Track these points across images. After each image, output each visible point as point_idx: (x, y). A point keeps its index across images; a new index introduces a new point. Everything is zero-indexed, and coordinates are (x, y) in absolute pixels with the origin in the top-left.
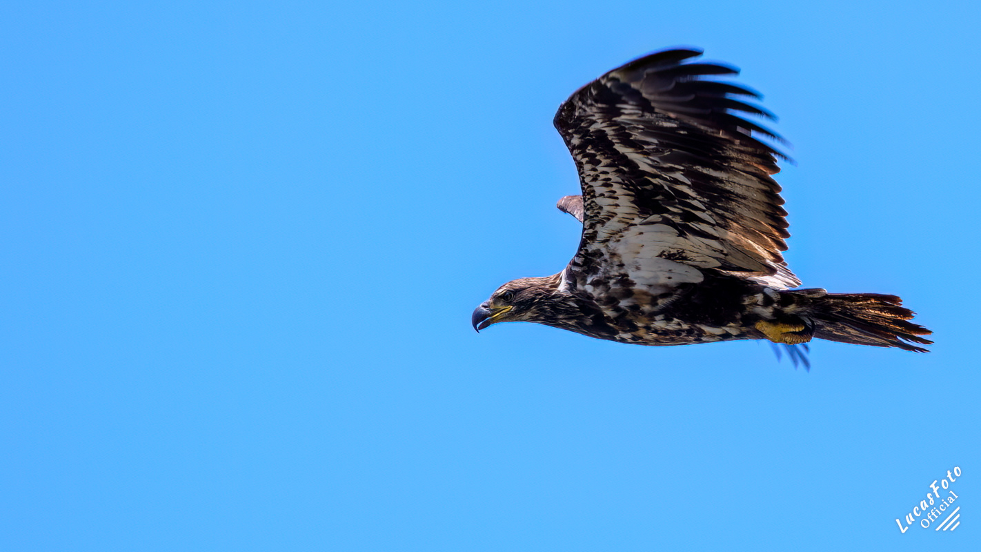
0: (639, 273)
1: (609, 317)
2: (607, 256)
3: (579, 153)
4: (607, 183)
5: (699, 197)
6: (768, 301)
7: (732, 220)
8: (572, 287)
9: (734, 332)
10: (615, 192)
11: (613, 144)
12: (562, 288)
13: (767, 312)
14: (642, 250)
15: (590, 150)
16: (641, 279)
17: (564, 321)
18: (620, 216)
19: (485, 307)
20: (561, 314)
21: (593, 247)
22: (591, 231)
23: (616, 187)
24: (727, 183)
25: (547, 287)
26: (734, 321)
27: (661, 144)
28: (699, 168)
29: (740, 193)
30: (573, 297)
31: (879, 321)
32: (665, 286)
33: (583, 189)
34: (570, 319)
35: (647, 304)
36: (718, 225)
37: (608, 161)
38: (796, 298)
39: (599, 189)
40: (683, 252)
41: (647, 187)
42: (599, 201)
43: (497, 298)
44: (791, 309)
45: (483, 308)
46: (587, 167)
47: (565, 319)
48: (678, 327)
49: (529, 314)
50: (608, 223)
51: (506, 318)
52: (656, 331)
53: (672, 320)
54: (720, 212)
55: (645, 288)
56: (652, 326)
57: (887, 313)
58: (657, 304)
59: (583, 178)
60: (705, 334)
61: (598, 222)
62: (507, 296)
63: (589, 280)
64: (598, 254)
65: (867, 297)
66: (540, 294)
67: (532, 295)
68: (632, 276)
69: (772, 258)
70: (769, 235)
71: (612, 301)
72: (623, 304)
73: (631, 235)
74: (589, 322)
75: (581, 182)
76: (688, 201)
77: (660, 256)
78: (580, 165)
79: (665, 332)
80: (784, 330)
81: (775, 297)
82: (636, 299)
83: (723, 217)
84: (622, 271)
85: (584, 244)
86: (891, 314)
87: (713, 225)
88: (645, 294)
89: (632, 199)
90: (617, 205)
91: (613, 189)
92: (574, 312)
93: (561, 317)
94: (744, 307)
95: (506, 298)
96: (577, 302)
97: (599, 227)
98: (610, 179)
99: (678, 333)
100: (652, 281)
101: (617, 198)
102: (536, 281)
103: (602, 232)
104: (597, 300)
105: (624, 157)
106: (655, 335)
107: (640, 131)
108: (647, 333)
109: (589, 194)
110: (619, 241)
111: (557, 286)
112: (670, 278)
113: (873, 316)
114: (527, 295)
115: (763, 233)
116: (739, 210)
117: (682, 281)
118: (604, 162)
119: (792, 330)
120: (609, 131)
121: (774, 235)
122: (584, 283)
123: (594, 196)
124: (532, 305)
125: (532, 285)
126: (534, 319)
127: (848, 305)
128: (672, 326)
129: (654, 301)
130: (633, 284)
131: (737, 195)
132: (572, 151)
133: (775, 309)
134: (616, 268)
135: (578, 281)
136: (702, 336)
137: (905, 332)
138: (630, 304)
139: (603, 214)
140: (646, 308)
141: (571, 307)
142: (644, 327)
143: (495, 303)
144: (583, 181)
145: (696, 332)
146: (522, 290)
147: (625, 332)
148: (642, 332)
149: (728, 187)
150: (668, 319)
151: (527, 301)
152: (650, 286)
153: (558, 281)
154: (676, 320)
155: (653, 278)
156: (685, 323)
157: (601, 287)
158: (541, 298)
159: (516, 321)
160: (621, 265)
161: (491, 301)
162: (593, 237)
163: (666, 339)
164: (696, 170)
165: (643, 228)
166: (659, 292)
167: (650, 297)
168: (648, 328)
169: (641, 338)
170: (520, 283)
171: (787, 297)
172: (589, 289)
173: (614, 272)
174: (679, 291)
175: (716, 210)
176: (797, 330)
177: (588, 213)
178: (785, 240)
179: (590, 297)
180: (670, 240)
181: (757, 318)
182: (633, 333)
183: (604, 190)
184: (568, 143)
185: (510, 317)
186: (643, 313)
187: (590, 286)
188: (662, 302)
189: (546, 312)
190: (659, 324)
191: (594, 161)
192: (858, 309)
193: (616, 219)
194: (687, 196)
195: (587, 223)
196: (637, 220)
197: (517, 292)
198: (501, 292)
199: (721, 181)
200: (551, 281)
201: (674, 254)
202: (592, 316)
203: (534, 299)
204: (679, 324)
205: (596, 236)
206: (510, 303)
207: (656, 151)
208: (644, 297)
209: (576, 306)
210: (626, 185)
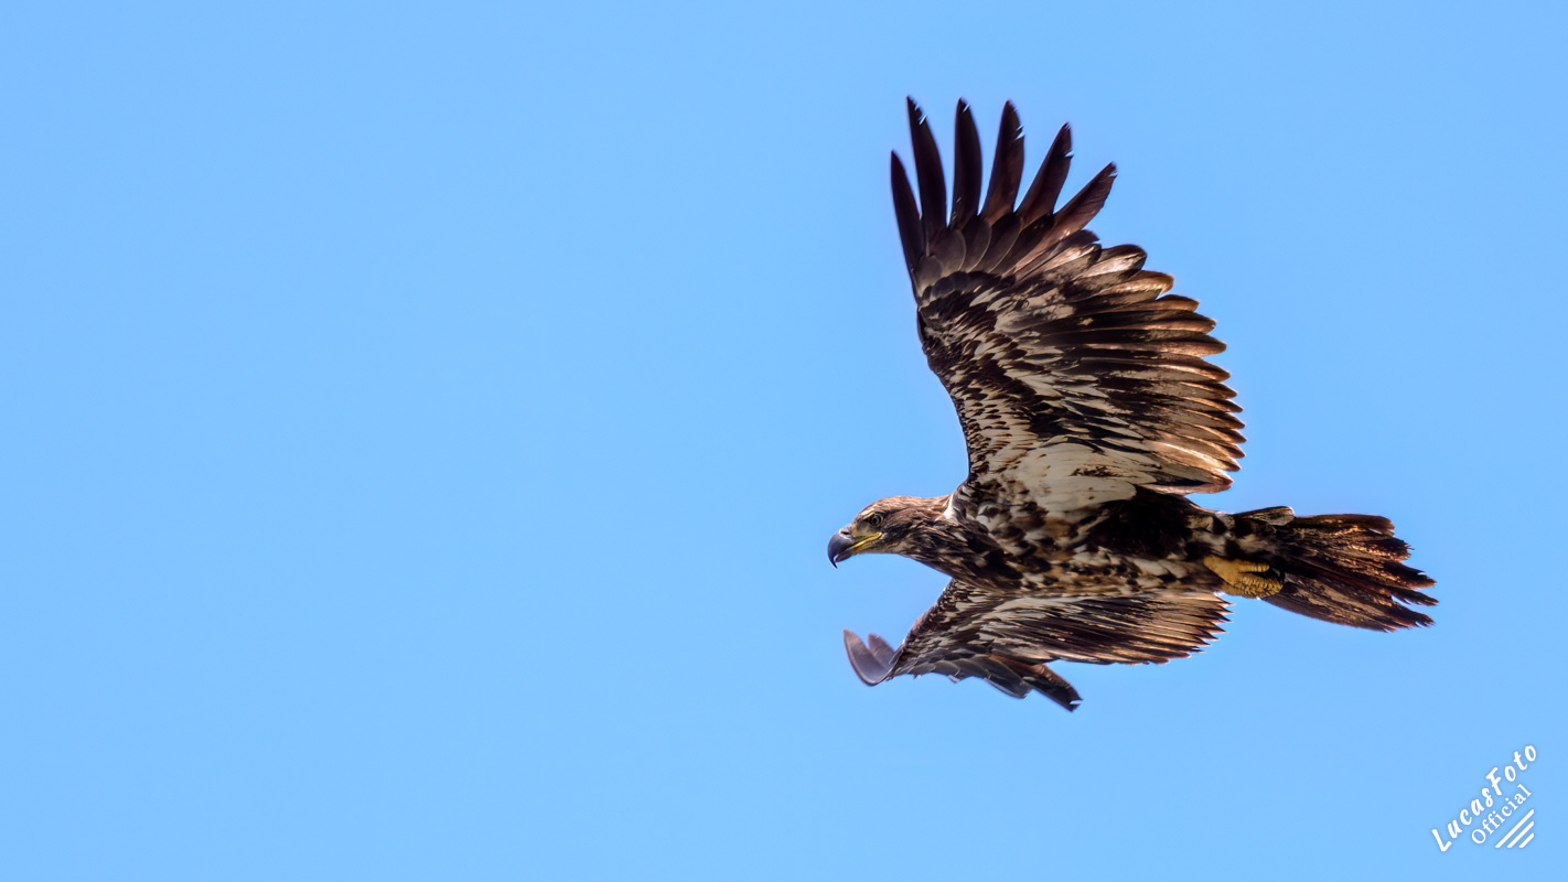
0: (1052, 497)
1: (1010, 555)
2: (1005, 485)
3: (959, 391)
4: (994, 415)
5: (1118, 411)
6: (1219, 526)
7: (1165, 431)
8: (961, 515)
9: (1179, 572)
10: (1004, 423)
11: (1005, 371)
12: (949, 514)
13: (1219, 544)
14: (1048, 472)
15: (974, 385)
16: (1053, 507)
17: (946, 557)
18: (1013, 444)
19: (846, 533)
20: (942, 548)
21: (984, 479)
22: (980, 463)
23: (1004, 418)
24: (1156, 385)
25: (929, 509)
26: (1176, 550)
27: (1067, 354)
28: (1118, 374)
29: (1176, 394)
30: (960, 527)
31: (1366, 568)
32: (1086, 509)
33: (962, 424)
34: (954, 555)
35: (1064, 536)
36: (1148, 438)
37: (996, 393)
38: (1254, 526)
39: (982, 421)
40: (1105, 468)
41: (1046, 412)
42: (985, 433)
43: (862, 522)
44: (1248, 542)
45: (842, 535)
46: (969, 404)
47: (948, 554)
48: (1105, 561)
49: (903, 544)
50: (1000, 452)
51: (872, 548)
52: (1076, 569)
53: (1096, 551)
54: (1148, 424)
55: (1060, 516)
56: (1071, 562)
57: (1376, 549)
58: (1076, 534)
59: (963, 414)
60: (1141, 572)
61: (988, 452)
62: (875, 520)
63: (981, 510)
64: (995, 485)
65: (1349, 520)
66: (918, 518)
67: (908, 519)
68: (1042, 502)
69: (1225, 466)
70: (1218, 441)
71: (1014, 533)
72: (1031, 537)
73: (1031, 460)
74: (980, 561)
75: (960, 418)
76: (1104, 418)
77: (1075, 473)
78: (959, 403)
79: (1089, 570)
80: (1243, 568)
81: (1229, 523)
82: (1049, 530)
83: (1151, 429)
84: (1028, 499)
85: (973, 477)
86: (1381, 551)
87: (1141, 440)
88: (1061, 522)
89: (1027, 427)
90: (1008, 435)
91: (1001, 420)
92: (961, 546)
93: (942, 551)
94: (1189, 532)
95: (873, 522)
96: (966, 534)
97: (989, 457)
98: (997, 411)
99: (1106, 570)
100: (1070, 506)
101: (1008, 429)
102: (916, 501)
103: (995, 462)
104: (994, 533)
105: (1018, 382)
106: (1075, 575)
107: (1036, 341)
108: (1064, 573)
109: (971, 428)
110: (1015, 468)
111: (942, 510)
112: (1091, 498)
113: (1358, 560)
114: (901, 518)
115: (1209, 440)
116: (1175, 418)
117: (1107, 500)
118: (991, 393)
119: (1253, 568)
120: (998, 353)
121: (1223, 441)
122: (975, 512)
123: (979, 429)
124: (907, 532)
125: (909, 506)
126: (908, 552)
127: (1325, 539)
128: (1098, 561)
129: (1072, 531)
130: (1044, 512)
131: (1172, 398)
132: (949, 390)
133: (1228, 541)
134: (1018, 497)
135: (967, 510)
136: (1137, 576)
137: (1400, 584)
138: (1040, 537)
139: (991, 444)
140: (1063, 541)
141: (957, 539)
142: (1061, 565)
143: (858, 528)
144: (962, 417)
145: (1129, 570)
146: (894, 511)
147: (1034, 573)
148: (1056, 572)
149: (1159, 390)
150: (1092, 550)
151: (901, 527)
152: (1067, 512)
153: (944, 505)
154: (1102, 550)
155: (1070, 501)
156: (1114, 554)
157: (998, 516)
158: (921, 524)
159: (886, 552)
160: (1025, 492)
161: (854, 526)
162: (984, 469)
163: (1089, 581)
164: (1114, 376)
165: (1044, 450)
166: (1078, 518)
167: (1066, 527)
168: (1065, 566)
169: (1056, 580)
170: (893, 503)
171: (1243, 523)
172: (983, 520)
173: (1018, 500)
174: (1105, 512)
175: (1142, 423)
176: (1260, 570)
177: (973, 446)
178: (1239, 446)
179: (983, 530)
180: (1085, 457)
181: (1206, 550)
182: (1046, 574)
183: (990, 422)
184: (945, 382)
185: (878, 547)
186: (1058, 548)
187: (983, 517)
188: (1082, 531)
189: (924, 542)
190: (1081, 558)
191: (977, 395)
192: (1339, 545)
193: (1009, 447)
194: (1103, 413)
195: (974, 456)
196: (1036, 444)
197: (887, 514)
198: (867, 513)
199: (1147, 383)
200: (936, 503)
201: (1094, 471)
202: (986, 553)
203: (910, 524)
204: (1107, 557)
205: (987, 467)
206: (879, 529)
207: (1060, 365)
208: (1059, 527)
209: (963, 539)
210: (1017, 413)
